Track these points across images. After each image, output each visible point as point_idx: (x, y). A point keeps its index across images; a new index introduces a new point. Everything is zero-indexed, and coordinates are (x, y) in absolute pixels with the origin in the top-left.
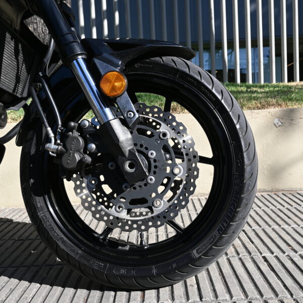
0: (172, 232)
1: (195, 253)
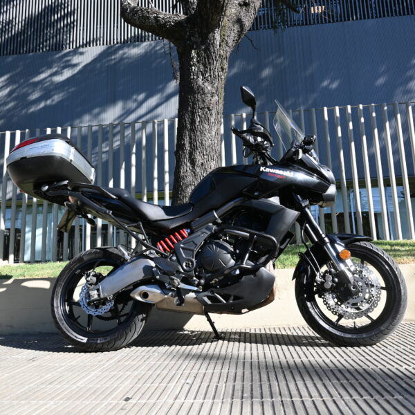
0: (369, 321)
1: (382, 328)
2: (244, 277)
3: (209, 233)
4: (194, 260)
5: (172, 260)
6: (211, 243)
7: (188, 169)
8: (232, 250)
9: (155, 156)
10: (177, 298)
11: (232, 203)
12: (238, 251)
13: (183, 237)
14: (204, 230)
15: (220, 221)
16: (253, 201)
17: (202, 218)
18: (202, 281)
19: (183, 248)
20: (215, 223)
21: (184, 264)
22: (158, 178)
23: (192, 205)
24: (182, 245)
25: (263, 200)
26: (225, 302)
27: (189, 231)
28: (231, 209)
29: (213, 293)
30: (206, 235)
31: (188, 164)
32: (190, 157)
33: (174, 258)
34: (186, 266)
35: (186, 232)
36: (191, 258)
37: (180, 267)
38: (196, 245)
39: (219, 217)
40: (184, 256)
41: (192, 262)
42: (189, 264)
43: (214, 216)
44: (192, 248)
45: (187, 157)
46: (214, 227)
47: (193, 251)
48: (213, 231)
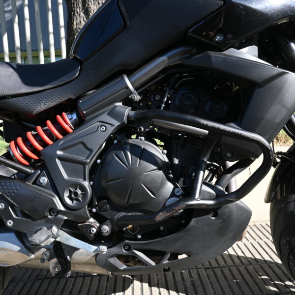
2: (193, 220)
3: (117, 123)
4: (86, 184)
5: (40, 185)
6: (122, 146)
7: (82, 20)
8: (167, 160)
9: (49, 10)
10: (55, 260)
11: (164, 58)
12: (176, 161)
13: (64, 132)
14: (105, 117)
15: (137, 98)
16: (213, 54)
17: (101, 90)
18: (106, 229)
19: (61, 159)
20: (128, 102)
21: (66, 195)
22: (54, 33)
23: (80, 62)
24: (59, 153)
25: (232, 52)
26: (153, 264)
27: (75, 117)
28: (162, 72)
29: (129, 249)
30: (111, 130)
31: (82, 14)
32: (84, 5)
33: (44, 180)
34: (70, 197)
35: (67, 120)
36: (81, 181)
37: (57, 200)
38: (91, 151)
39: (137, 89)
40: (65, 176)
41: (83, 188)
42: (76, 194)
43: (127, 87)
44: (82, 159)
45: (81, 6)
46: (127, 111)
47: (84, 164)
48: (125, 120)
